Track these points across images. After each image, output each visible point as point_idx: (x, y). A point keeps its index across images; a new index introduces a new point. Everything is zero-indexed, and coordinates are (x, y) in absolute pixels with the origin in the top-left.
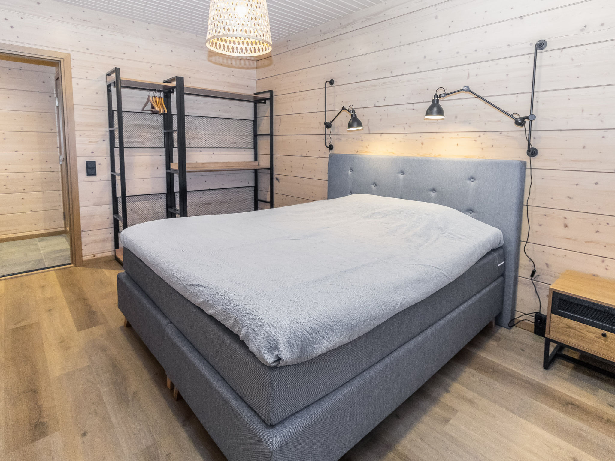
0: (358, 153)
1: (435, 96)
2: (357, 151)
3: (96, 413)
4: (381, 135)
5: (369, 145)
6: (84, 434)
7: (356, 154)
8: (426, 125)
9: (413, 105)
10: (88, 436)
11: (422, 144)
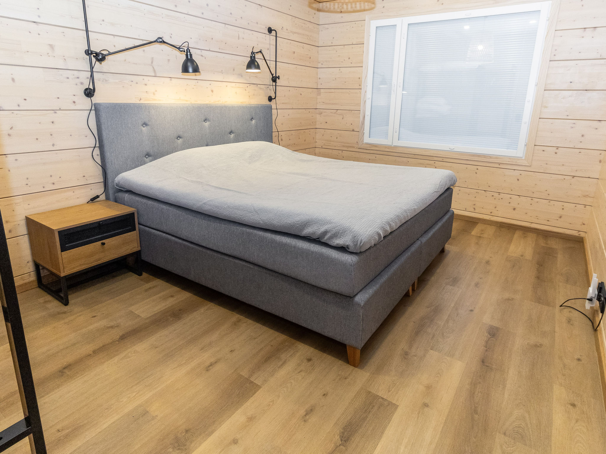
0: (142, 102)
1: (252, 53)
2: (139, 98)
3: (457, 315)
4: (171, 80)
5: (156, 91)
6: (471, 311)
7: (139, 102)
8: (214, 73)
9: (201, 51)
10: (471, 309)
11: (212, 91)
